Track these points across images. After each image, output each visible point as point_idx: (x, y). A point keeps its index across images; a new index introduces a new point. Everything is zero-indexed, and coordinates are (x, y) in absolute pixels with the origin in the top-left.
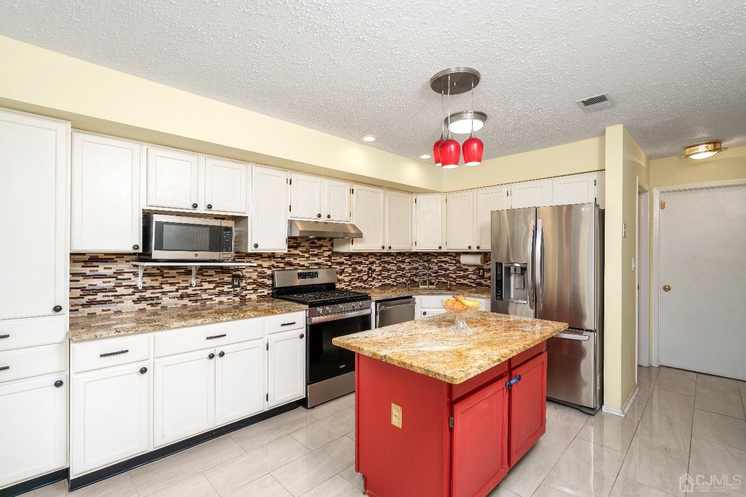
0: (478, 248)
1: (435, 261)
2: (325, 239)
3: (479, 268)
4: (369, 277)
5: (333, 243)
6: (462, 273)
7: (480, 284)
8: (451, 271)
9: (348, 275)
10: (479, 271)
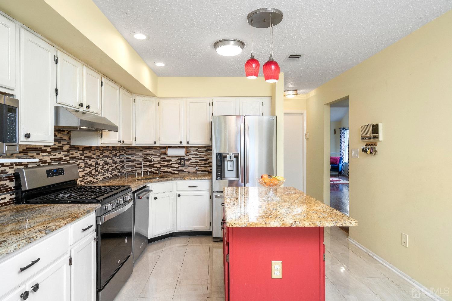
0: (188, 143)
1: (140, 154)
2: (64, 131)
3: (180, 158)
4: (96, 171)
5: (70, 136)
6: (166, 163)
7: (182, 171)
8: (156, 162)
9: (82, 170)
10: (181, 161)
